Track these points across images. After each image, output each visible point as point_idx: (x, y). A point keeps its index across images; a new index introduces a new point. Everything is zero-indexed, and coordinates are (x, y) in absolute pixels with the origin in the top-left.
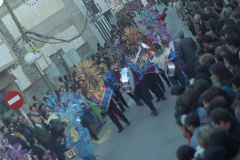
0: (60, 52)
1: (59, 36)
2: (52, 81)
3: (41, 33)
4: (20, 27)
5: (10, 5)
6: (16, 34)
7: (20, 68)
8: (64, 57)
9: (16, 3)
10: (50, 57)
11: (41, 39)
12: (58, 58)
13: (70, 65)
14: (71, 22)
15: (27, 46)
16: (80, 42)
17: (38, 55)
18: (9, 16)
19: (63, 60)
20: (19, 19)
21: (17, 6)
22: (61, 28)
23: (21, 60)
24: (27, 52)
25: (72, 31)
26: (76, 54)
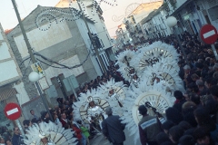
0: (61, 76)
1: (62, 62)
3: (46, 56)
4: (29, 48)
5: (25, 27)
6: (24, 53)
7: (22, 84)
8: (64, 81)
9: (30, 27)
10: (52, 79)
11: (46, 62)
12: (58, 81)
13: (68, 89)
14: (75, 52)
15: (33, 66)
16: (80, 71)
17: (41, 75)
18: (21, 37)
20: (30, 41)
21: (30, 30)
22: (66, 55)
23: (25, 77)
24: (31, 71)
25: (74, 60)
26: (75, 80)
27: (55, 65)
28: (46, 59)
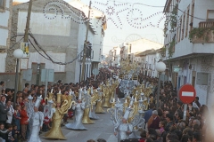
0: (42, 65)
2: (21, 81)
3: (38, 42)
4: (27, 27)
5: (33, 7)
6: (21, 29)
7: (6, 54)
8: (43, 71)
9: (37, 8)
10: (33, 63)
12: (38, 68)
13: (43, 79)
14: (65, 50)
15: (22, 44)
16: (61, 69)
17: (25, 56)
18: (26, 14)
20: (31, 21)
21: (36, 11)
22: (56, 49)
23: (10, 50)
24: (19, 48)
25: (61, 57)
26: (53, 74)
27: (43, 53)
28: (37, 44)
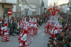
1: (30, 5)
19: (27, 12)
